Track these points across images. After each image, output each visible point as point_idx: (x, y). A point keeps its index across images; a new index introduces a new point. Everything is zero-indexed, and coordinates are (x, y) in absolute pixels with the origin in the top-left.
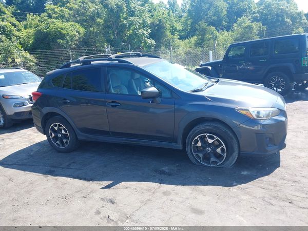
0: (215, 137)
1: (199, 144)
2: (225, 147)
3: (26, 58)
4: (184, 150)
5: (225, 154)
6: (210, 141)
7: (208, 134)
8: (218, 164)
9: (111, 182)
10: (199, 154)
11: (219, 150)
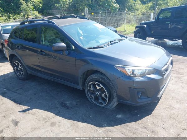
0: (101, 85)
1: (92, 88)
2: (107, 94)
3: (36, 16)
4: (84, 91)
5: (108, 99)
6: (98, 88)
7: (97, 83)
8: (104, 105)
9: (29, 107)
10: (92, 96)
11: (103, 95)
